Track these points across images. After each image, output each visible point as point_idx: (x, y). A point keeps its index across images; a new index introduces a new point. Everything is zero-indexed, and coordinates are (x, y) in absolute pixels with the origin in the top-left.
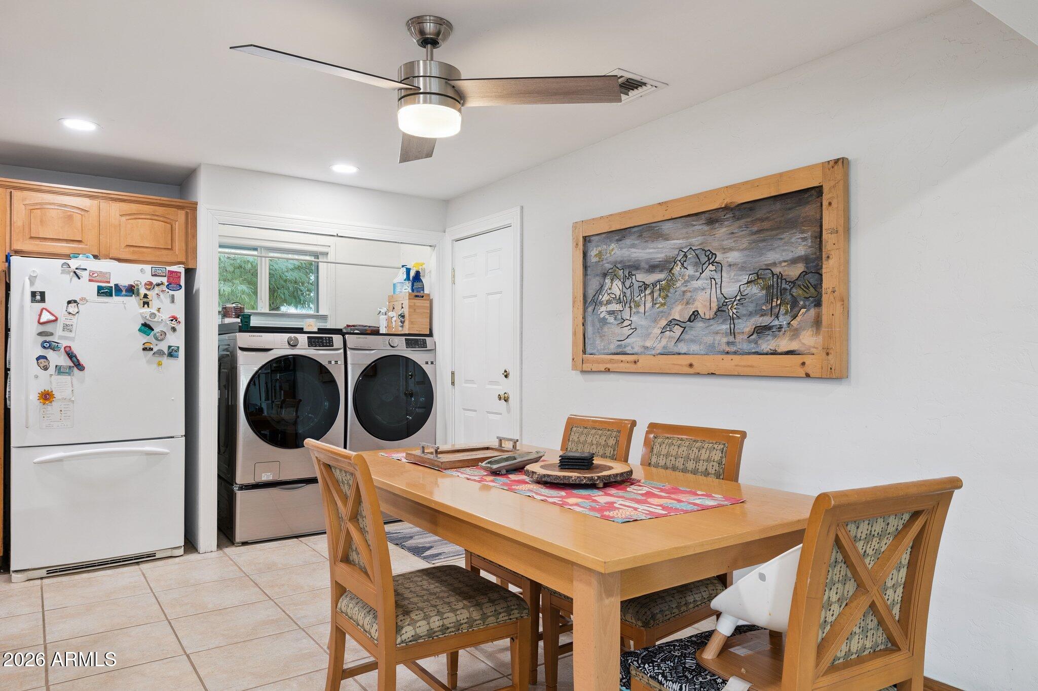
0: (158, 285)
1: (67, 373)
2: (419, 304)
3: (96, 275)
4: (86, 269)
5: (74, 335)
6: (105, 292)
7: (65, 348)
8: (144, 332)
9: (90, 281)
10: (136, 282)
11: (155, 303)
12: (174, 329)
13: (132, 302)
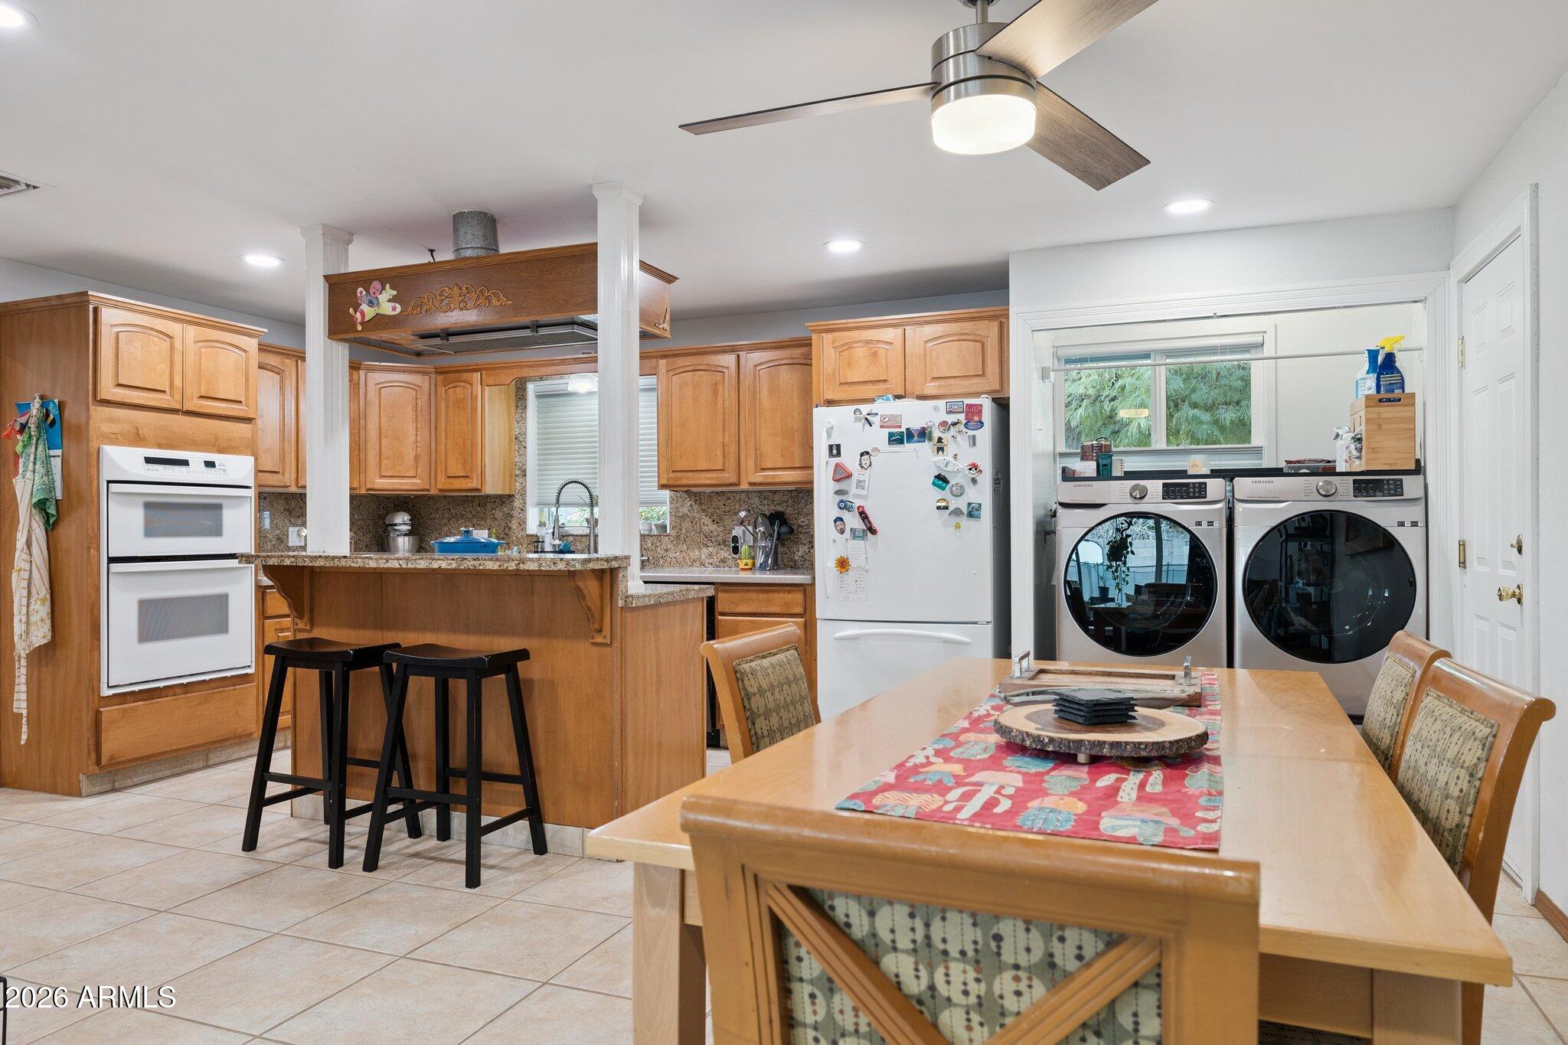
0: (954, 424)
1: (860, 537)
2: (1389, 415)
3: (887, 419)
4: (877, 414)
5: (866, 494)
6: (896, 439)
7: (858, 508)
8: (940, 487)
9: (882, 427)
10: (929, 424)
11: (951, 448)
12: (974, 481)
13: (926, 448)
